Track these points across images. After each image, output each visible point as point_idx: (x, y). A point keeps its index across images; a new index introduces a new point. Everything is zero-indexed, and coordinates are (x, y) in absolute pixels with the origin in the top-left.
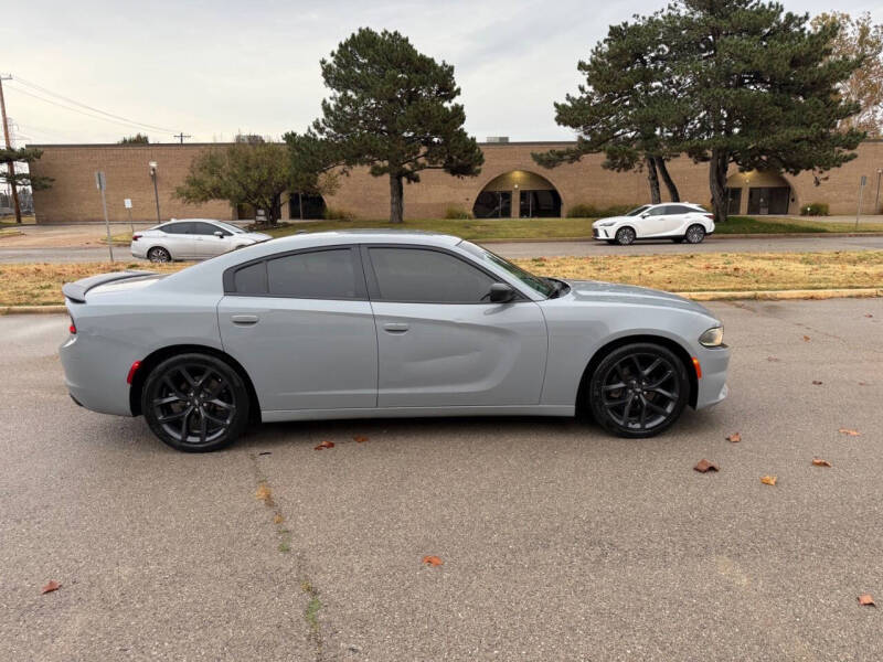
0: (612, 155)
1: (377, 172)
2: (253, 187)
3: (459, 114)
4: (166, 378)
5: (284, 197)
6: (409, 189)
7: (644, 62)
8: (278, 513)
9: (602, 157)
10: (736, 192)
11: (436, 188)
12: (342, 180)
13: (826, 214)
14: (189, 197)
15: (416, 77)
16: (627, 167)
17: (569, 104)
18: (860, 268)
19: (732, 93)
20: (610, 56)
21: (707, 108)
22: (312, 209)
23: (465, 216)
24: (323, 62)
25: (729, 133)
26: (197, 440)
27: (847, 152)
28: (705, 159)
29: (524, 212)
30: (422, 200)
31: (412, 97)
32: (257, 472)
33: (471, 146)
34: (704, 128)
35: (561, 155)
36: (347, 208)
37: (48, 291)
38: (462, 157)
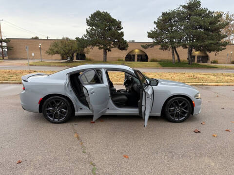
0: (162, 46)
1: (100, 48)
2: (67, 51)
3: (122, 34)
4: (49, 103)
5: (75, 54)
6: (108, 53)
7: (171, 22)
8: (81, 141)
9: (159, 46)
10: (194, 57)
11: (115, 53)
12: (91, 50)
13: (217, 63)
14: (50, 53)
15: (111, 24)
16: (166, 49)
17: (151, 32)
18: (229, 78)
19: (194, 31)
20: (162, 20)
21: (187, 35)
22: (82, 58)
23: (123, 61)
24: (87, 19)
25: (193, 41)
26: (57, 120)
27: (223, 47)
28: (187, 48)
29: (138, 60)
30: (111, 56)
31: (110, 29)
32: (74, 129)
33: (125, 42)
34: (187, 40)
35: (149, 45)
36: (91, 58)
37: (12, 78)
38: (123, 45)
